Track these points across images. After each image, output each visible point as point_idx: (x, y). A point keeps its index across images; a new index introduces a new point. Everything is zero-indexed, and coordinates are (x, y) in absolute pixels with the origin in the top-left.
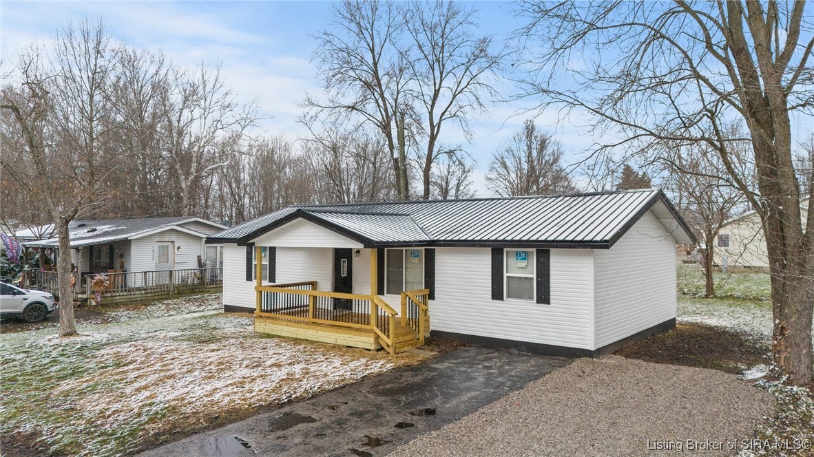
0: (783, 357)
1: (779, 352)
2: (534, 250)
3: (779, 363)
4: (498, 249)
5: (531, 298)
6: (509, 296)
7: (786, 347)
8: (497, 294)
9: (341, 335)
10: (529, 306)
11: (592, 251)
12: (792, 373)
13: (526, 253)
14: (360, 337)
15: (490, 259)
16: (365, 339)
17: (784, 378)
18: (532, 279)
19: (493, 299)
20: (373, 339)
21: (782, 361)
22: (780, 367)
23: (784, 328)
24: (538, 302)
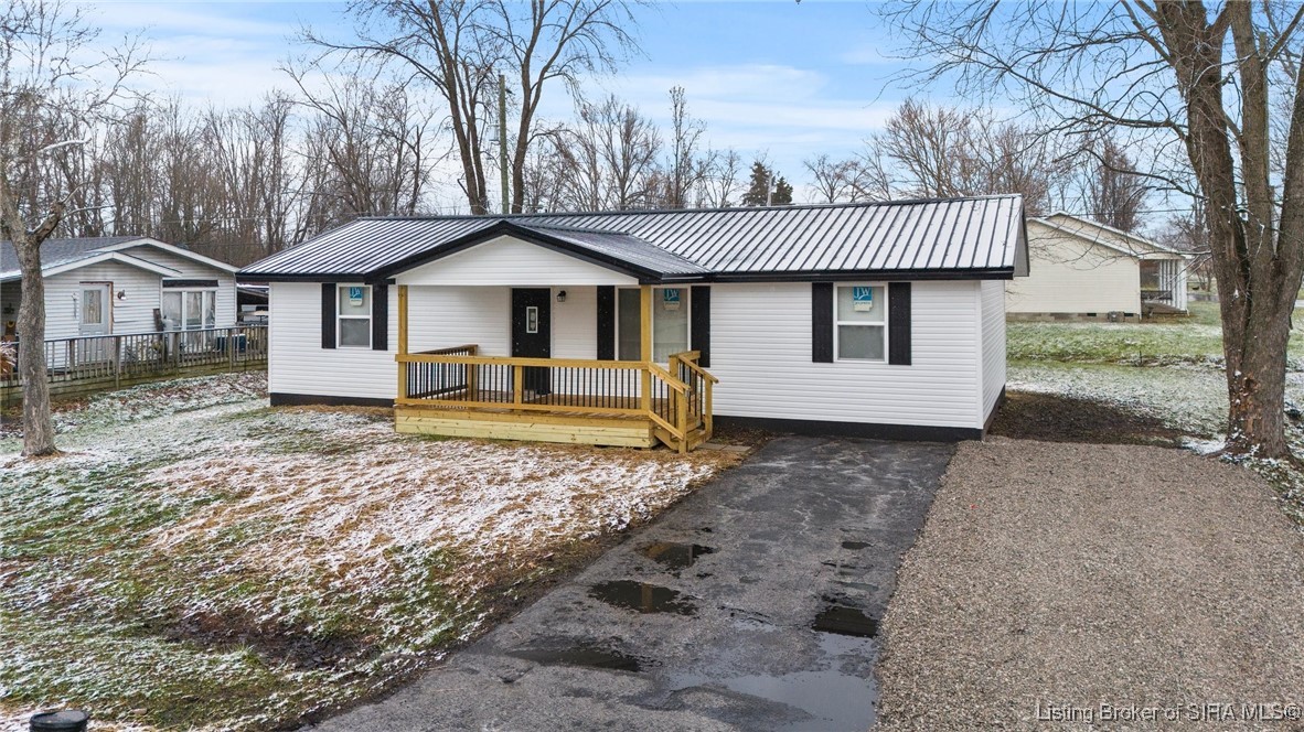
0: (1251, 419)
1: (1245, 414)
2: (885, 285)
3: (1244, 429)
4: (822, 284)
5: (881, 357)
6: (840, 356)
7: (1256, 407)
8: (822, 353)
9: (582, 428)
10: (878, 370)
11: (980, 284)
12: (1265, 440)
13: (870, 289)
14: (622, 430)
15: (810, 300)
16: (632, 431)
17: (1255, 449)
18: (881, 328)
19: (814, 361)
20: (647, 431)
21: (1250, 426)
22: (1248, 434)
23: (1252, 381)
24: (891, 362)
